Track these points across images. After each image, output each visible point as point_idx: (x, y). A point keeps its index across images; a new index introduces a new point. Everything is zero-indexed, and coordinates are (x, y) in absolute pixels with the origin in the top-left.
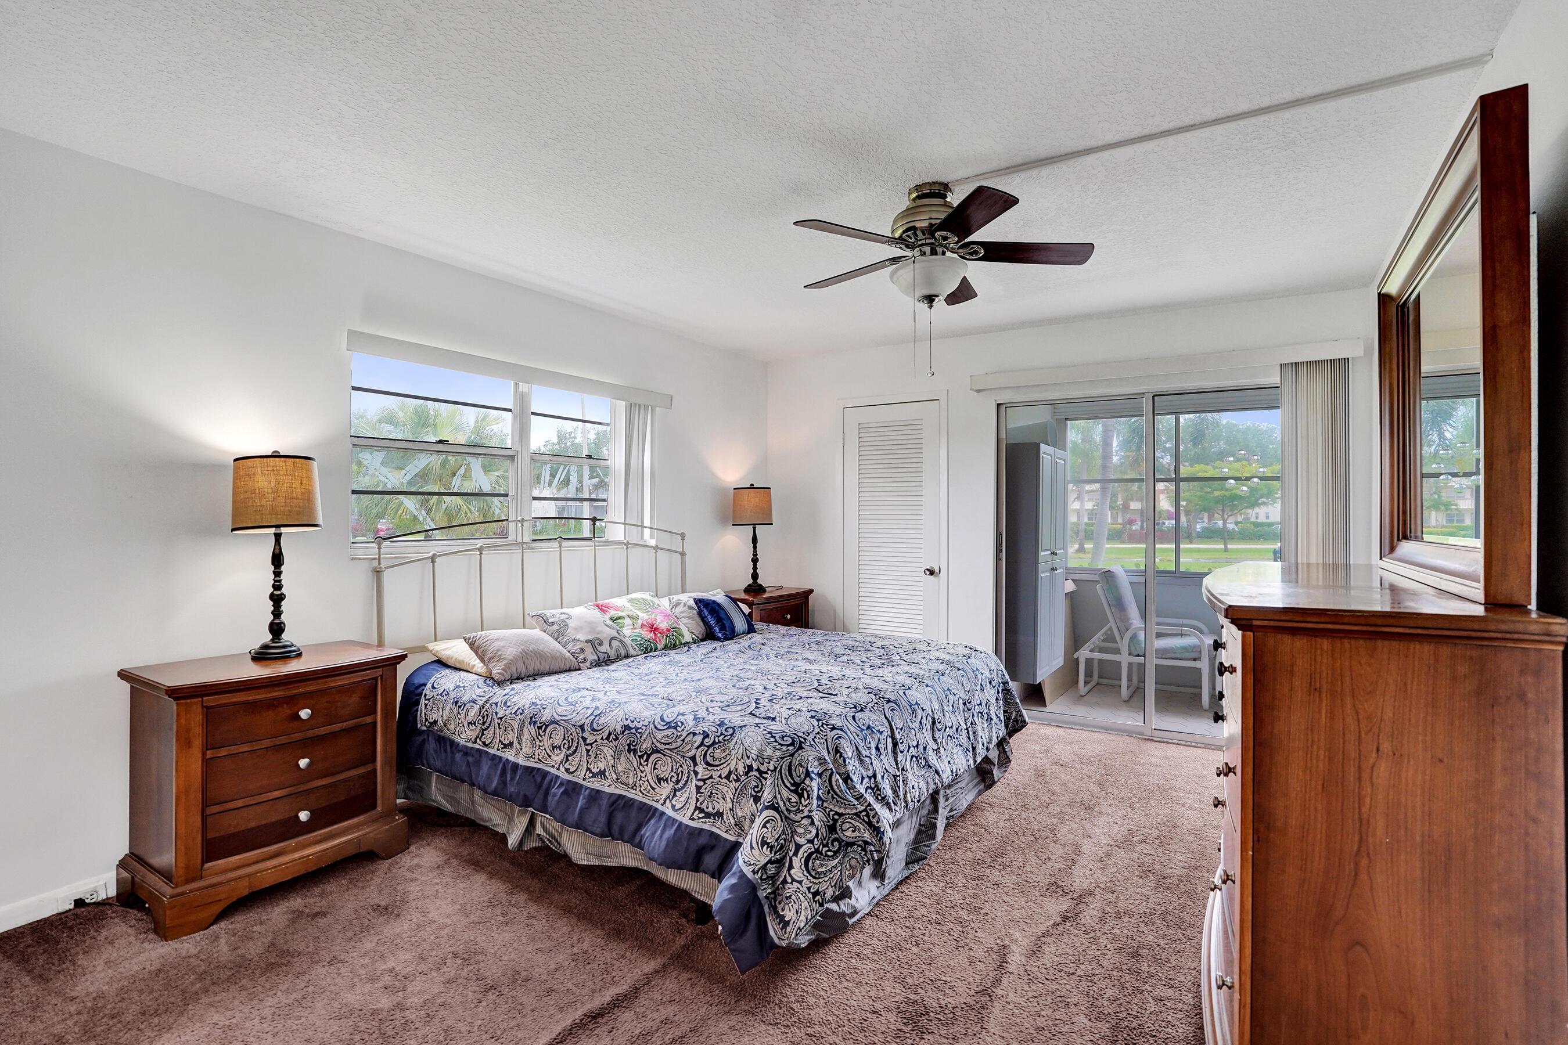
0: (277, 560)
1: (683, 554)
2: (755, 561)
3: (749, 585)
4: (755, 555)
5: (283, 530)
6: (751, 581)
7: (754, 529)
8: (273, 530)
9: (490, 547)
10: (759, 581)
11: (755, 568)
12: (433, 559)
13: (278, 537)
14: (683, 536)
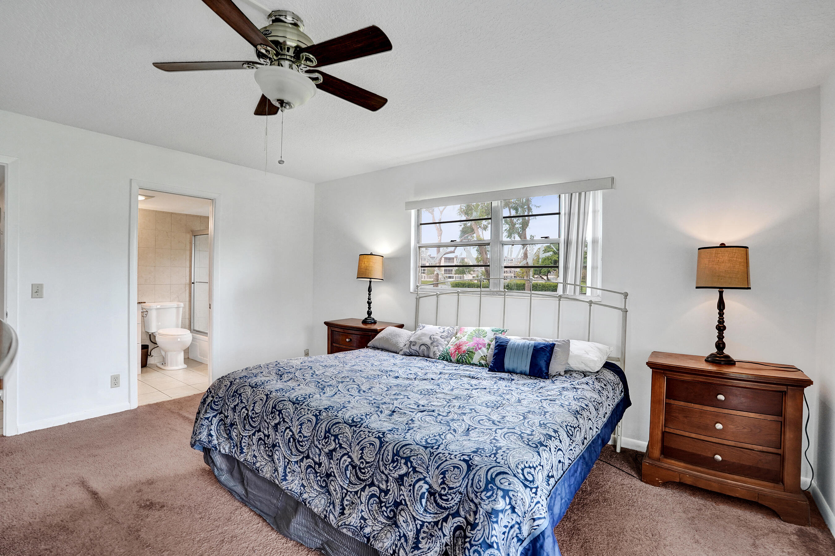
0: (370, 290)
1: (625, 311)
2: (721, 328)
3: (712, 355)
4: (721, 321)
5: (372, 280)
6: (715, 350)
7: (721, 293)
8: (369, 280)
9: (463, 292)
10: (726, 351)
11: (721, 337)
12: (437, 295)
13: (370, 282)
14: (626, 295)
